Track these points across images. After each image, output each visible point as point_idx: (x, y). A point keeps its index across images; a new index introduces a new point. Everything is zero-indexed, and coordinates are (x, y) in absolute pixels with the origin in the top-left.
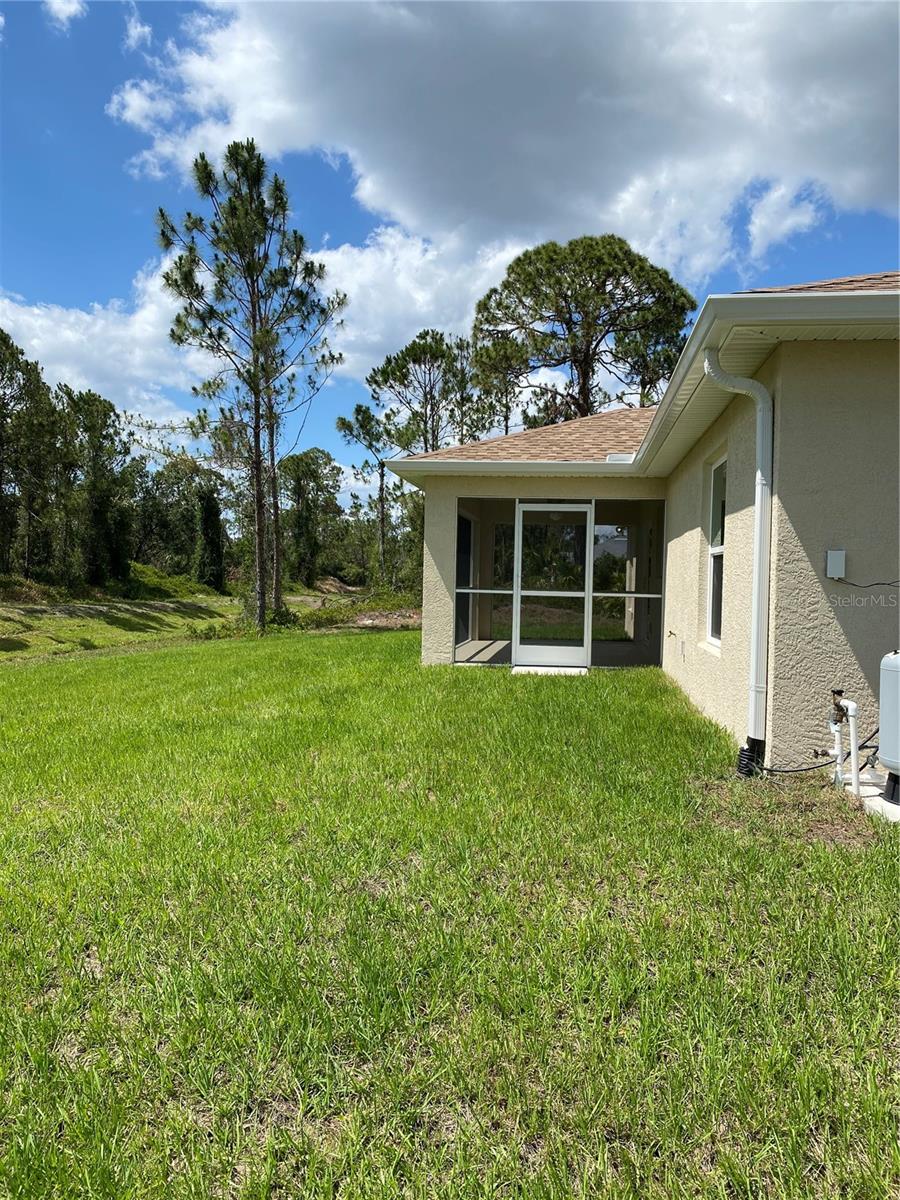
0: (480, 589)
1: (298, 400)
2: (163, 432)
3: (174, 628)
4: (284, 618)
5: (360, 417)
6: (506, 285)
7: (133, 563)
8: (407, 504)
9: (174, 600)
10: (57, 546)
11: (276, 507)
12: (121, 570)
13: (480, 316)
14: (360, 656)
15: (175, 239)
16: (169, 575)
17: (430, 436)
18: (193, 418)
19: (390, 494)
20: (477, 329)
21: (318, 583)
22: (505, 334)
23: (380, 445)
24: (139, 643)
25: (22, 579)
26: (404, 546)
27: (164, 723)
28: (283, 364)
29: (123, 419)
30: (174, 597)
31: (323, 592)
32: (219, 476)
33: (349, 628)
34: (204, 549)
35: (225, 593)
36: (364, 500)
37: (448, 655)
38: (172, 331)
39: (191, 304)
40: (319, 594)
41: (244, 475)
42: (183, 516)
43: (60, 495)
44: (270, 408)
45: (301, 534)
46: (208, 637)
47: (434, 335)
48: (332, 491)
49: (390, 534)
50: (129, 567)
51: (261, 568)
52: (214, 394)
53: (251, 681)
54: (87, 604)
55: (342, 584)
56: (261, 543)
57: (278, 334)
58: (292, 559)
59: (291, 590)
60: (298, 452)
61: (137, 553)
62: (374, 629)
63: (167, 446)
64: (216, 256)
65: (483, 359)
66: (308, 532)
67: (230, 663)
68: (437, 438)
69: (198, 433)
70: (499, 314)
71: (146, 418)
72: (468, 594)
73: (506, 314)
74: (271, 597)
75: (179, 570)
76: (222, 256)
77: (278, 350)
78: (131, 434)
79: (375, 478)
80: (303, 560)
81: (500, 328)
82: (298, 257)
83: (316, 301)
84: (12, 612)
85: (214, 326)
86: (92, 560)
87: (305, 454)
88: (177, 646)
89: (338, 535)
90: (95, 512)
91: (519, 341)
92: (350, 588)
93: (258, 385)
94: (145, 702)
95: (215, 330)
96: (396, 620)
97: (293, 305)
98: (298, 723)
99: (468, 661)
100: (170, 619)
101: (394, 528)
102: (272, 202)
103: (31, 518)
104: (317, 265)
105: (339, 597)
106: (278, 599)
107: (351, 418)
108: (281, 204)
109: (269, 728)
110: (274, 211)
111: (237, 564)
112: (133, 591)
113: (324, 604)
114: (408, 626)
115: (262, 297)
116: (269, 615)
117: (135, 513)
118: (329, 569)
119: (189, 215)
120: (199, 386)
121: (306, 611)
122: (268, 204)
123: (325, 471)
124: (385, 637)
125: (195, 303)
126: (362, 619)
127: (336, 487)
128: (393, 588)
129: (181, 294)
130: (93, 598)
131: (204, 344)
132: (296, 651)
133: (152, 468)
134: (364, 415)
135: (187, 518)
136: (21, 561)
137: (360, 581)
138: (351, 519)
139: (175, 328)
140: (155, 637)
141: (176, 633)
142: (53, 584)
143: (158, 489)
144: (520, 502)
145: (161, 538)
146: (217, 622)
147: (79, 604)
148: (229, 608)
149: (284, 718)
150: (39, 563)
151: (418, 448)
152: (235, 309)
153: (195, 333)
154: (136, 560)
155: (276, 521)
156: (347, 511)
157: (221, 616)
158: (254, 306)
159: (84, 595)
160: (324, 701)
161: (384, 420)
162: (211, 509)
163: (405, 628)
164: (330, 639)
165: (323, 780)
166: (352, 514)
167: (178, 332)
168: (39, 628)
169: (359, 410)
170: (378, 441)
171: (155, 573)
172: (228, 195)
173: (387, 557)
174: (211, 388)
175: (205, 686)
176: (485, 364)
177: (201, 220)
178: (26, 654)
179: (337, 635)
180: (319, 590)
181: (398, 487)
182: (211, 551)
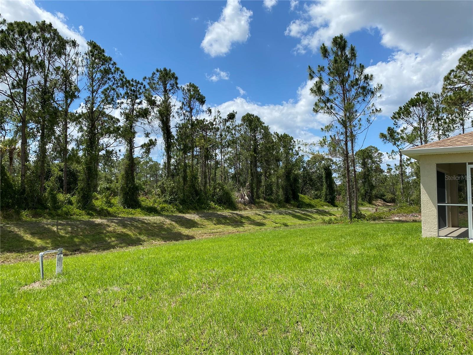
0: (451, 204)
1: (363, 128)
2: (311, 146)
3: (317, 219)
4: (360, 216)
5: (389, 132)
6: (459, 67)
7: (300, 195)
8: (413, 166)
9: (316, 208)
10: (274, 189)
11: (355, 171)
12: (296, 197)
13: (446, 83)
14: (393, 232)
15: (314, 75)
16: (314, 199)
17: (423, 137)
18: (321, 140)
19: (405, 163)
20: (444, 88)
21: (374, 202)
22: (460, 88)
23: (399, 143)
24: (303, 224)
25: (263, 201)
26: (413, 185)
27: (316, 253)
28: (356, 116)
29: (296, 143)
30: (315, 207)
31: (377, 206)
32: (332, 160)
33: (388, 221)
34: (327, 189)
35: (334, 205)
36: (392, 166)
37: (435, 233)
38: (314, 108)
39: (321, 98)
40: (374, 206)
41: (341, 160)
42: (318, 176)
43: (275, 171)
44: (352, 133)
45: (365, 182)
46: (329, 223)
47: (424, 94)
48: (378, 163)
49: (406, 180)
50: (299, 196)
51: (349, 196)
52: (329, 130)
53: (347, 240)
54: (285, 210)
55: (384, 202)
56: (349, 186)
57: (354, 104)
58: (362, 192)
59: (362, 205)
60: (363, 148)
61: (302, 191)
62: (399, 221)
63: (312, 151)
64: (329, 79)
65: (449, 101)
66: (369, 181)
67: (339, 233)
68: (427, 137)
69: (323, 145)
70: (456, 80)
71: (304, 141)
72: (445, 206)
73: (459, 80)
74: (354, 207)
75: (317, 197)
76: (331, 78)
77: (354, 110)
78: (299, 148)
79: (398, 157)
80: (367, 192)
81: (456, 86)
82: (362, 73)
83: (370, 89)
84: (260, 212)
85: (329, 105)
86: (286, 194)
87: (366, 149)
88: (318, 226)
89: (382, 181)
90: (287, 176)
91: (467, 91)
92: (387, 204)
93: (346, 125)
94: (309, 245)
95: (329, 106)
96: (410, 218)
97: (360, 92)
98: (367, 256)
99: (446, 236)
100: (315, 216)
101: (408, 177)
102: (350, 55)
103: (266, 179)
104: (370, 75)
105: (383, 208)
106: (357, 208)
107: (386, 133)
108: (353, 54)
109: (356, 258)
110: (351, 58)
111: (340, 194)
112: (301, 205)
113: (376, 210)
114: (416, 220)
115: (348, 91)
116: (354, 215)
117: (300, 176)
118: (378, 196)
119: (319, 66)
120: (324, 128)
121: (369, 213)
122: (349, 56)
123: (375, 155)
124: (405, 225)
125: (322, 98)
126: (394, 217)
127: (381, 161)
128: (408, 204)
129: (317, 95)
130: (287, 207)
131: (325, 112)
132: (365, 229)
133: (306, 159)
134: (391, 131)
135: (320, 178)
136: (263, 194)
137: (393, 201)
138: (387, 174)
139: (315, 107)
140: (309, 222)
141: (318, 221)
142: (273, 203)
143: (308, 167)
144: (468, 164)
145: (310, 185)
146: (333, 217)
147: (282, 210)
148: (337, 212)
149: (362, 254)
150: (269, 195)
151: (418, 142)
152: (337, 97)
153: (322, 108)
154: (301, 193)
155: (355, 177)
156: (386, 171)
157: (334, 215)
158: (344, 95)
159: (284, 207)
160: (378, 249)
161: (401, 132)
162: (329, 174)
163: (415, 221)
164: (379, 225)
165: (379, 277)
166: (388, 172)
167: (316, 108)
168: (269, 218)
169: (389, 129)
170: (398, 141)
171: (308, 198)
172: (334, 56)
173: (405, 190)
174: (328, 128)
175: (330, 241)
176: (449, 103)
177: (323, 67)
178: (265, 227)
179: (383, 224)
180: (374, 205)
181: (408, 160)
182: (329, 190)
